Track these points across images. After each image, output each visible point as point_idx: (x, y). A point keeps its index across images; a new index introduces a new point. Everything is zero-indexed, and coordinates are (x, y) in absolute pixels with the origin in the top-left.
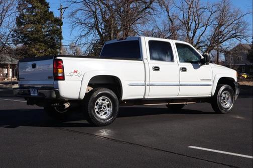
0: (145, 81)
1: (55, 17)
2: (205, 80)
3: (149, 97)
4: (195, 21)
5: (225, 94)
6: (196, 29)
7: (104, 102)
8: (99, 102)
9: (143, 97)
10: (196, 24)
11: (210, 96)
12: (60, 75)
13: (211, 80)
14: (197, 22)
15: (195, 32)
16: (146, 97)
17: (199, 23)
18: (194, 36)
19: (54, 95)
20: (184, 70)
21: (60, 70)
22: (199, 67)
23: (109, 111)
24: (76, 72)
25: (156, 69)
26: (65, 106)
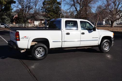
0: (62, 40)
1: (58, 1)
2: (95, 38)
3: (64, 47)
4: (119, 1)
5: (106, 44)
6: (119, 5)
7: (40, 50)
8: (38, 50)
9: (61, 47)
10: (119, 3)
11: (98, 45)
12: (18, 38)
13: (98, 38)
14: (119, 2)
15: (118, 6)
16: (63, 47)
17: (120, 2)
18: (118, 7)
19: (15, 47)
20: (83, 33)
21: (17, 37)
22: (92, 32)
23: (43, 53)
24: (25, 37)
25: (68, 34)
26: (21, 52)
